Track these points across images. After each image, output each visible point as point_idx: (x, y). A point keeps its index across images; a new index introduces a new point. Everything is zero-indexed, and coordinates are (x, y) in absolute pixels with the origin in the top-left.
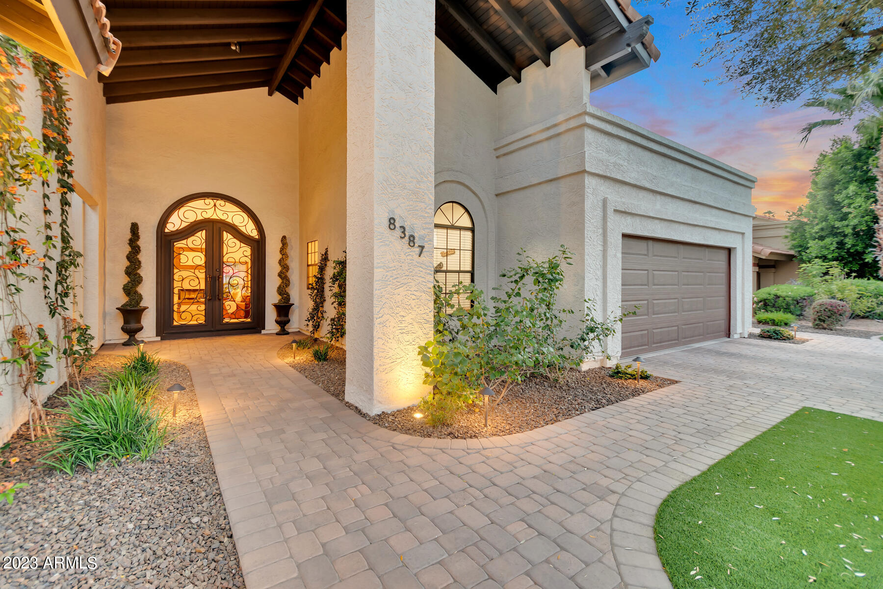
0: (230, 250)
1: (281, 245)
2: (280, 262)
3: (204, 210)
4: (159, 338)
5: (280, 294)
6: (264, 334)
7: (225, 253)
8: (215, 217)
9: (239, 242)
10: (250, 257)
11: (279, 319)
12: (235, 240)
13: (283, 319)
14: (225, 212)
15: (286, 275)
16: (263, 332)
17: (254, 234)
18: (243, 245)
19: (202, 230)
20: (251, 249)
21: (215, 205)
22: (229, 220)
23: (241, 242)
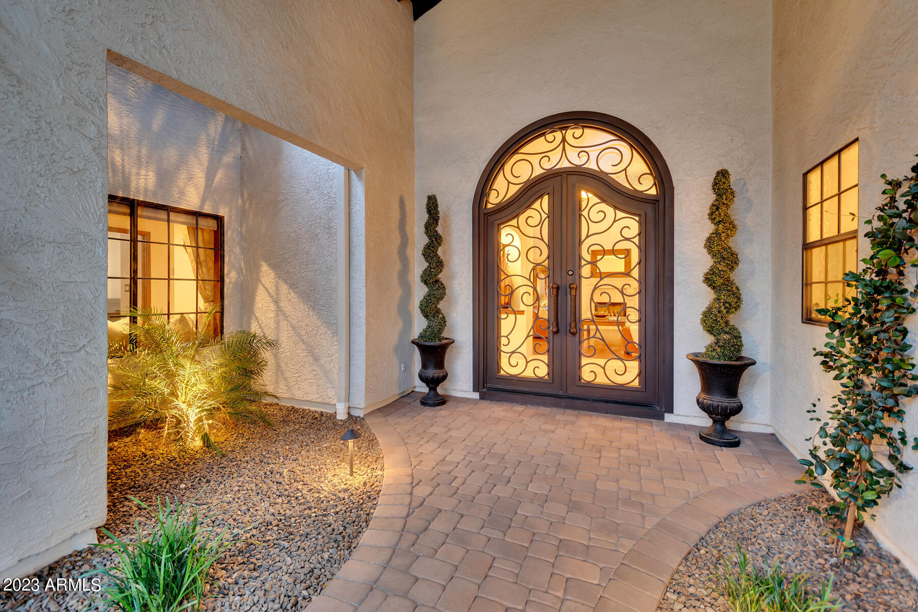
0: (594, 228)
1: (712, 197)
2: (710, 244)
3: (545, 154)
4: (476, 396)
5: (710, 330)
6: (671, 424)
7: (583, 237)
8: (565, 164)
9: (612, 210)
10: (636, 240)
11: (708, 400)
12: (604, 206)
13: (718, 400)
14: (583, 150)
15: (728, 279)
16: (668, 418)
17: (648, 186)
18: (620, 214)
19: (541, 196)
20: (640, 222)
21: (564, 140)
22: (592, 165)
23: (615, 208)
